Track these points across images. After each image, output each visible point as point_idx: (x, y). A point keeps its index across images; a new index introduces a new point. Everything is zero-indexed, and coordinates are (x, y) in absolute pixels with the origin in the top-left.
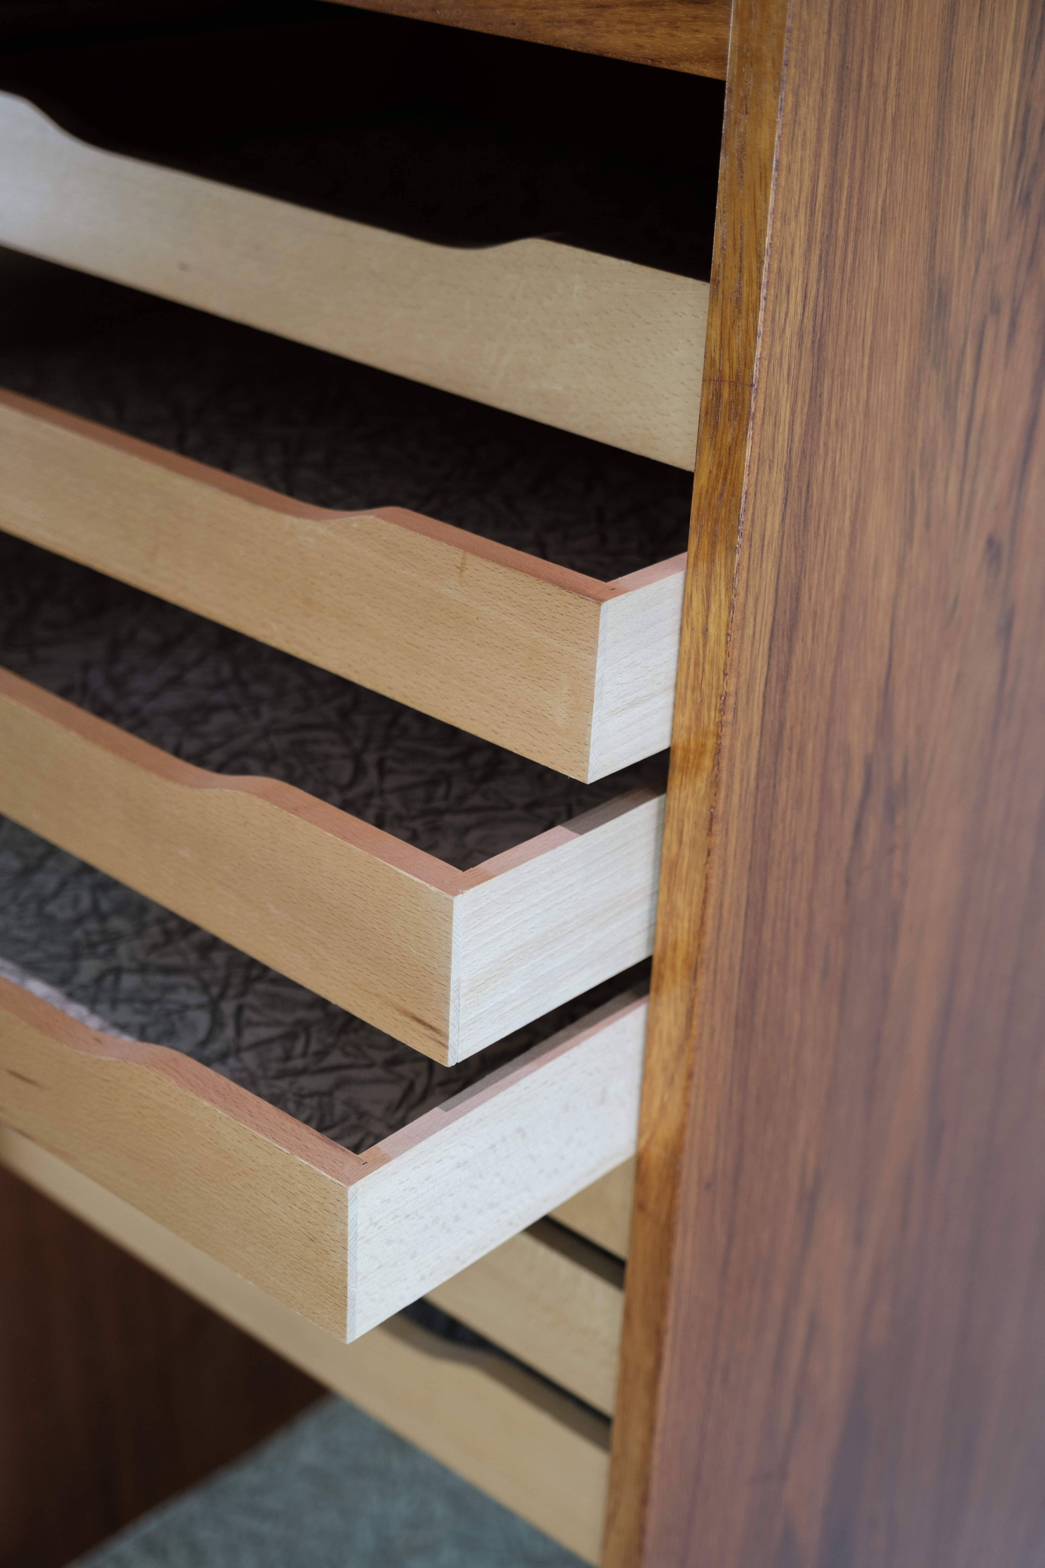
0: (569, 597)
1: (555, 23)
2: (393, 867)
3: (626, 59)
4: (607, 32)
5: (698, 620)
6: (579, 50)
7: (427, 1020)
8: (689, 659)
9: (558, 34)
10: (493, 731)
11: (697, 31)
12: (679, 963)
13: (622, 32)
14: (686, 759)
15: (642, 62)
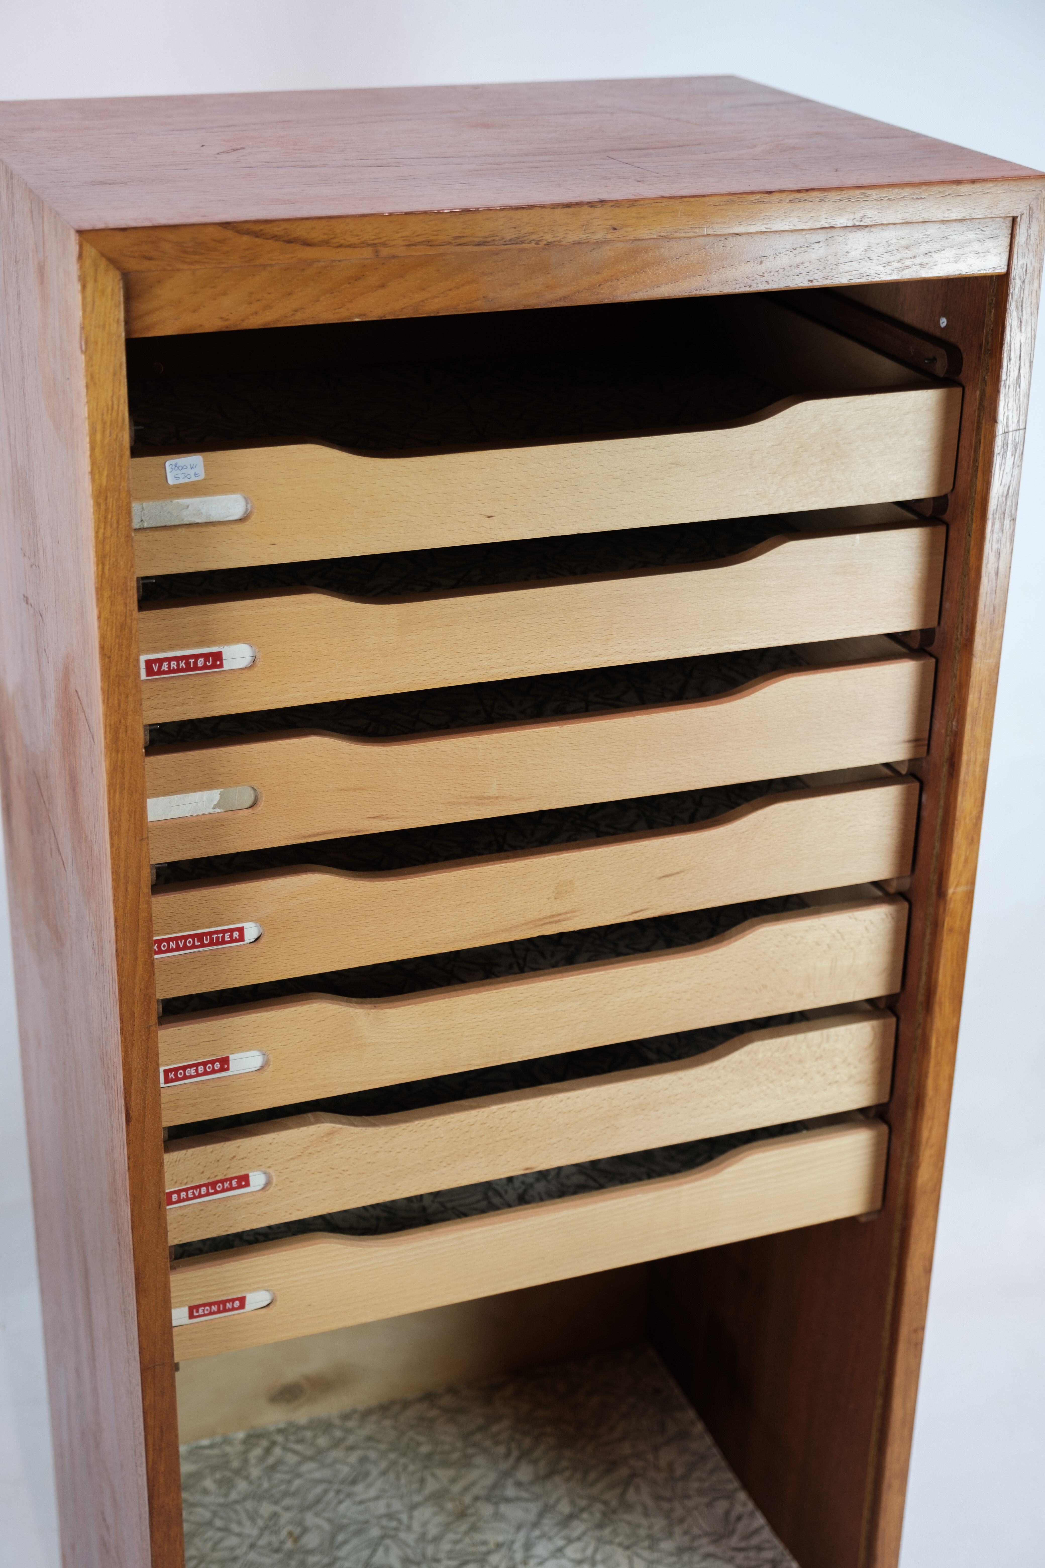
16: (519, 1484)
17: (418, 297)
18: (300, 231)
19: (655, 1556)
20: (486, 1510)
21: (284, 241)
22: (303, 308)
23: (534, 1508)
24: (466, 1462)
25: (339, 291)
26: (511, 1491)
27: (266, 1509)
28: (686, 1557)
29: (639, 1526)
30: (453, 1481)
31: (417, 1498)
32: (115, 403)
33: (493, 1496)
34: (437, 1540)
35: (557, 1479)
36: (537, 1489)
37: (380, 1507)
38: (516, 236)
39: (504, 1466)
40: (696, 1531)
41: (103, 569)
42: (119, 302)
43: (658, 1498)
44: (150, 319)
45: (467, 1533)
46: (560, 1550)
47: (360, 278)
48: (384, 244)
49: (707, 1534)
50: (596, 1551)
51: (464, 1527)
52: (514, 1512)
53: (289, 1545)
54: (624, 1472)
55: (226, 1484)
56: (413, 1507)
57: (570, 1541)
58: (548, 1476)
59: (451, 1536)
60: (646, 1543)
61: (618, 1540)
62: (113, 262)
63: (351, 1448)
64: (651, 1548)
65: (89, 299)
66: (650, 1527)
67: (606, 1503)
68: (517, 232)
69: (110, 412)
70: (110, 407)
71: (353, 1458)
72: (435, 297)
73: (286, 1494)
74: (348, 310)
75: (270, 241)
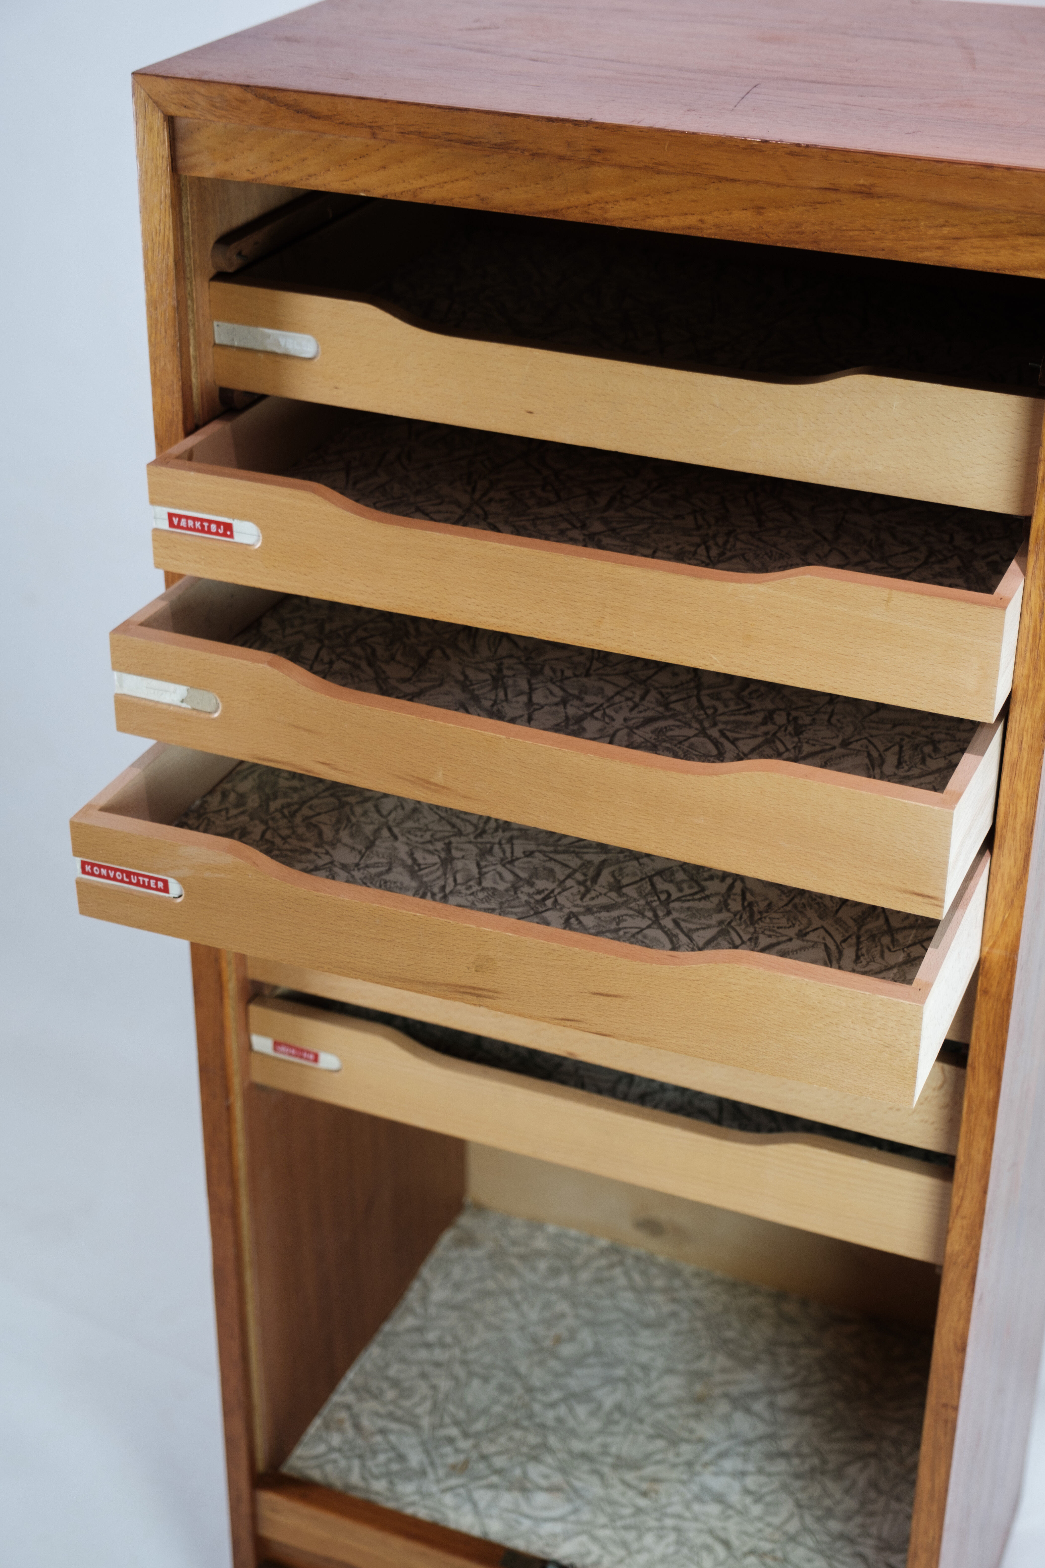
0: (978, 608)
1: (918, 249)
2: (900, 800)
3: (976, 269)
4: (962, 254)
5: (1036, 607)
6: (937, 264)
7: (926, 893)
8: (1028, 633)
9: (920, 255)
10: (912, 701)
11: (1034, 252)
12: (1018, 826)
13: (974, 254)
14: (1025, 695)
15: (989, 270)
16: (772, 1405)
17: (417, 184)
18: (308, 103)
19: (816, 1527)
20: (723, 1407)
21: (295, 110)
22: (316, 175)
23: (762, 1429)
24: (749, 1364)
25: (346, 165)
26: (759, 1406)
27: (563, 1306)
28: (839, 1544)
29: (829, 1496)
30: (724, 1370)
31: (680, 1367)
32: (162, 228)
33: (742, 1402)
34: (659, 1406)
35: (808, 1420)
36: (781, 1417)
37: (644, 1357)
39: (777, 1383)
40: (874, 1530)
41: (155, 369)
42: (164, 140)
43: (873, 1484)
44: (192, 160)
45: (688, 1416)
46: (744, 1474)
47: (364, 156)
48: (380, 127)
49: (879, 1538)
50: (772, 1492)
51: (690, 1409)
52: (742, 1423)
53: (548, 1343)
54: (870, 1447)
55: (555, 1272)
56: (669, 1371)
57: (760, 1471)
58: (803, 1413)
59: (673, 1411)
60: (819, 1513)
61: (799, 1495)
62: (158, 105)
63: (674, 1300)
64: (819, 1519)
65: (142, 134)
66: (838, 1503)
67: (824, 1461)
68: (503, 138)
69: (158, 234)
70: (158, 231)
71: (667, 1308)
72: (433, 186)
73: (589, 1306)
74: (355, 183)
75: (282, 108)
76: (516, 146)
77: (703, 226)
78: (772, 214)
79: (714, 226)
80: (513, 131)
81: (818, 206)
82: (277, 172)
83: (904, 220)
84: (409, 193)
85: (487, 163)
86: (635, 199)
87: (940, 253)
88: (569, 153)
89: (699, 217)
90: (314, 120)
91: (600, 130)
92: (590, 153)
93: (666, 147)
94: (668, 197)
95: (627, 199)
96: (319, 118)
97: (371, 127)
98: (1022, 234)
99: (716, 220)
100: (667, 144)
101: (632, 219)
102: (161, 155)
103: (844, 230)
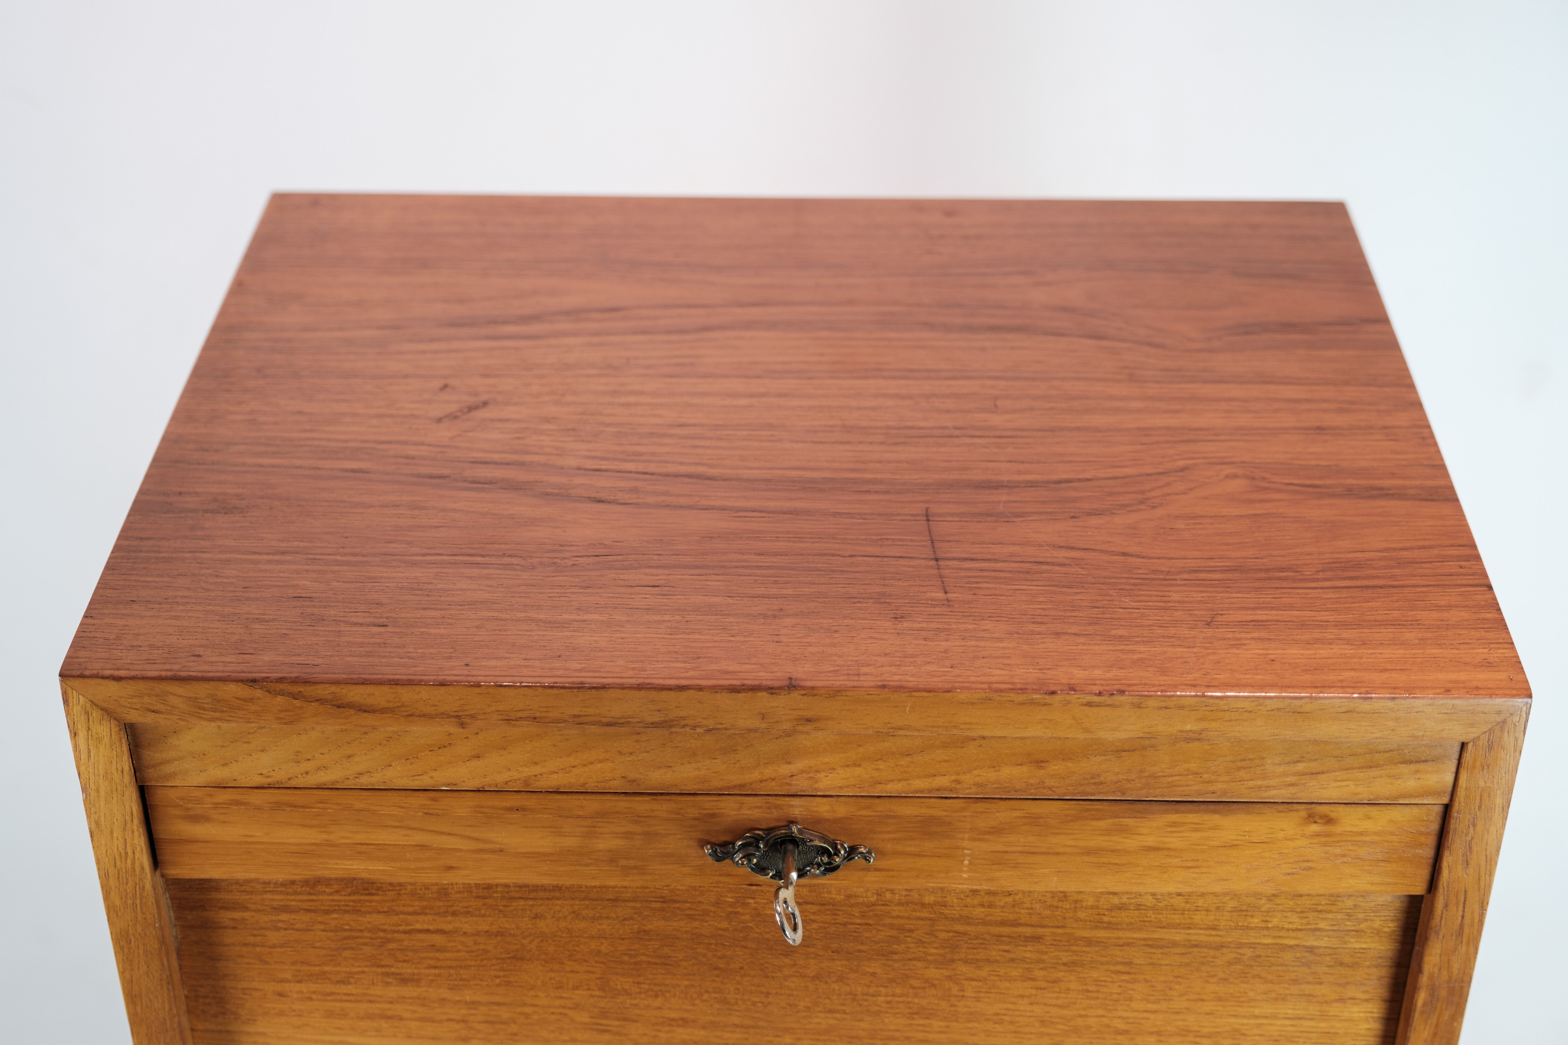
17: (531, 772)
18: (355, 695)
21: (334, 705)
25: (417, 758)
38: (662, 719)
42: (124, 751)
44: (168, 769)
47: (445, 747)
48: (471, 716)
62: (108, 713)
65: (83, 746)
68: (662, 715)
72: (554, 773)
74: (432, 778)
75: (313, 704)
76: (683, 722)
77: (958, 786)
78: (1056, 767)
79: (974, 785)
80: (677, 707)
81: (1123, 754)
82: (307, 773)
83: (1244, 760)
84: (518, 782)
85: (637, 741)
86: (859, 766)
87: (1292, 790)
88: (763, 726)
89: (953, 778)
90: (365, 715)
91: (810, 698)
92: (795, 723)
93: (908, 709)
94: (908, 759)
95: (848, 766)
96: (374, 711)
97: (458, 717)
98: (1405, 762)
99: (978, 779)
100: (909, 705)
101: (854, 786)
102: (120, 769)
103: (1159, 777)
